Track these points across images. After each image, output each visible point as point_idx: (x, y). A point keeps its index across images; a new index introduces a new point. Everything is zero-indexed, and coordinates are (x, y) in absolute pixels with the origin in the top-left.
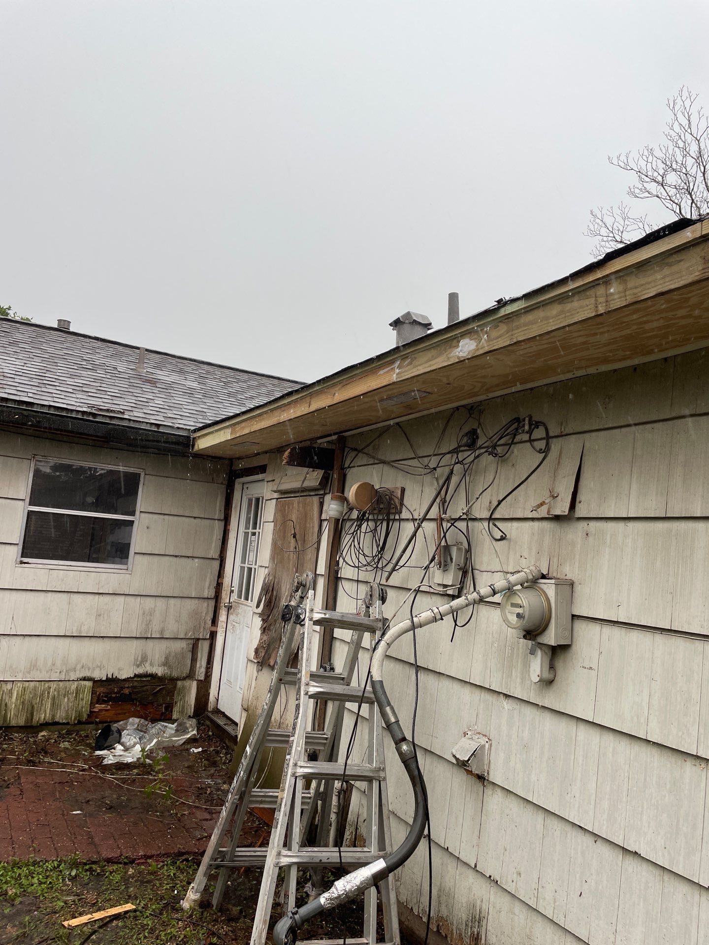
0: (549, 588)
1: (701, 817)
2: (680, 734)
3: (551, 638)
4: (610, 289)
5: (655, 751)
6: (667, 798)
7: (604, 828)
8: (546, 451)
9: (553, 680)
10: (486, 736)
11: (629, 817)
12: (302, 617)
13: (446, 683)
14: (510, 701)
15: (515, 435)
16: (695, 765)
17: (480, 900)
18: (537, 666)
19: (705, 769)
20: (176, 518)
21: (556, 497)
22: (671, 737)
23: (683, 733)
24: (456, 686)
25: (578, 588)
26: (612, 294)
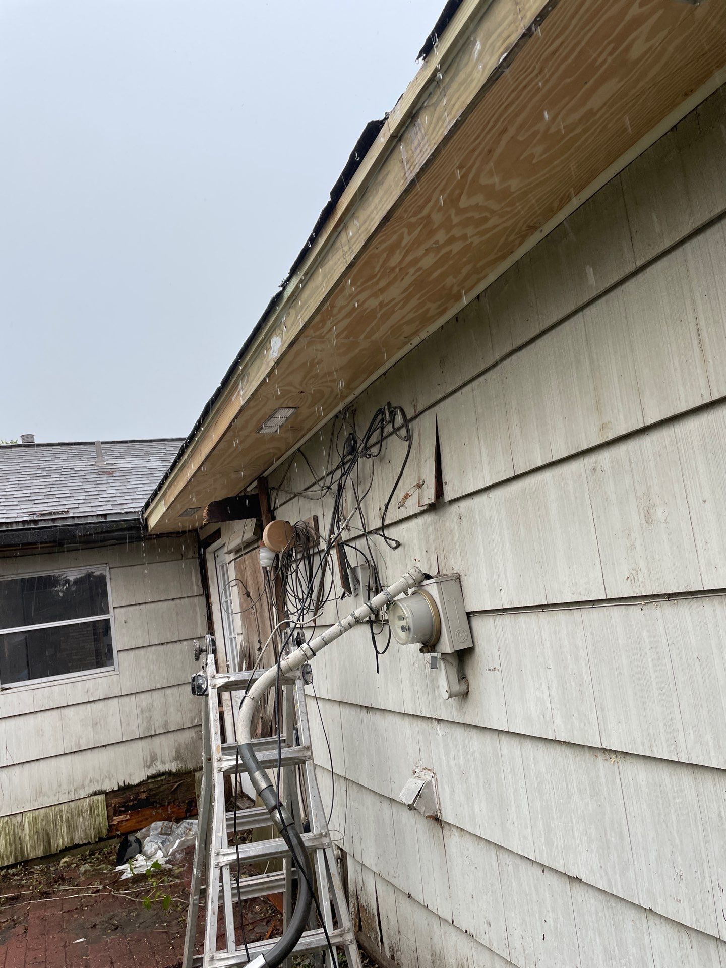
0: (432, 588)
1: (624, 822)
2: (582, 726)
3: (446, 645)
4: (349, 233)
5: (568, 752)
6: (590, 806)
7: (545, 853)
8: (408, 438)
9: (467, 693)
10: (430, 770)
11: (563, 837)
12: (204, 687)
13: (390, 718)
14: (442, 725)
15: (382, 428)
16: (606, 760)
17: (466, 959)
18: (444, 679)
19: (616, 763)
20: (152, 605)
21: (423, 484)
22: (575, 732)
23: (585, 725)
24: (398, 720)
25: (464, 579)
26: (352, 238)
